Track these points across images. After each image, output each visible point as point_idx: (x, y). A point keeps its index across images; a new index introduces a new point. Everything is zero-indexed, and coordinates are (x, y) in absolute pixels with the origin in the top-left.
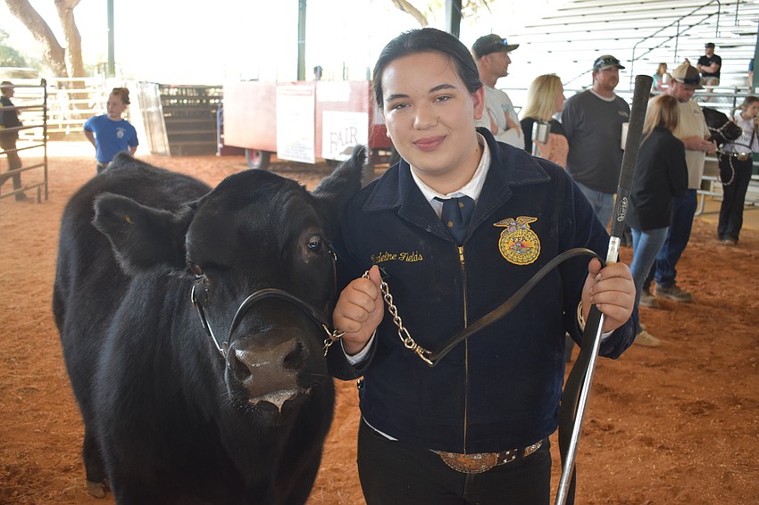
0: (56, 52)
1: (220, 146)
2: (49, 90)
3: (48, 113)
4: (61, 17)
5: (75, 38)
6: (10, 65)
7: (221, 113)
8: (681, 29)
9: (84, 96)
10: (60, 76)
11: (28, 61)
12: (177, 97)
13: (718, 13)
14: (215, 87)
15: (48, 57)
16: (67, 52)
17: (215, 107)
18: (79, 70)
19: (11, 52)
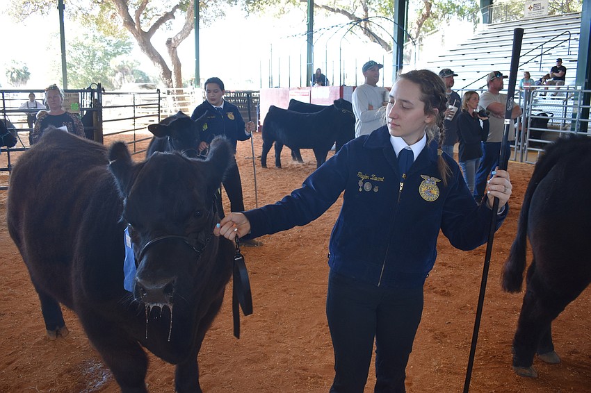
0: (167, 73)
1: (258, 126)
2: (162, 95)
3: (161, 109)
4: (169, 52)
5: (178, 65)
6: (141, 81)
7: (259, 107)
8: (544, 50)
9: (183, 98)
10: (169, 87)
11: (151, 79)
12: (235, 98)
13: (569, 39)
14: (257, 92)
15: (162, 76)
16: (173, 73)
17: (256, 103)
18: (180, 84)
19: (141, 73)
